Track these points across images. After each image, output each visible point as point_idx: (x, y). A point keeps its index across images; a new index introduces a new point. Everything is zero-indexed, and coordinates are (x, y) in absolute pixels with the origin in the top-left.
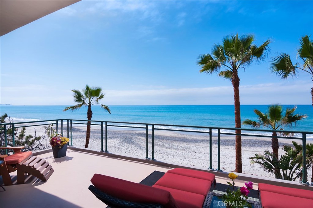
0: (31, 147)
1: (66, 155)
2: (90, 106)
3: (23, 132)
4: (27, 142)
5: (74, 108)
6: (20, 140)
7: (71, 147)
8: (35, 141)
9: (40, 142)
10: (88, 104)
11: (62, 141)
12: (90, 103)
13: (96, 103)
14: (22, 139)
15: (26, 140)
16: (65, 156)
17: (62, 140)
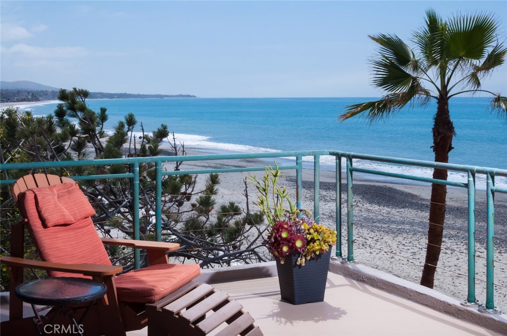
0: (235, 247)
1: (326, 299)
2: (443, 98)
3: (210, 190)
4: (220, 227)
5: (379, 107)
6: (203, 218)
7: (350, 265)
8: (247, 227)
9: (260, 234)
10: (435, 93)
11: (309, 237)
12: (444, 87)
13: (471, 86)
14: (206, 212)
15: (219, 219)
16: (322, 300)
17: (310, 234)
